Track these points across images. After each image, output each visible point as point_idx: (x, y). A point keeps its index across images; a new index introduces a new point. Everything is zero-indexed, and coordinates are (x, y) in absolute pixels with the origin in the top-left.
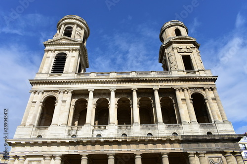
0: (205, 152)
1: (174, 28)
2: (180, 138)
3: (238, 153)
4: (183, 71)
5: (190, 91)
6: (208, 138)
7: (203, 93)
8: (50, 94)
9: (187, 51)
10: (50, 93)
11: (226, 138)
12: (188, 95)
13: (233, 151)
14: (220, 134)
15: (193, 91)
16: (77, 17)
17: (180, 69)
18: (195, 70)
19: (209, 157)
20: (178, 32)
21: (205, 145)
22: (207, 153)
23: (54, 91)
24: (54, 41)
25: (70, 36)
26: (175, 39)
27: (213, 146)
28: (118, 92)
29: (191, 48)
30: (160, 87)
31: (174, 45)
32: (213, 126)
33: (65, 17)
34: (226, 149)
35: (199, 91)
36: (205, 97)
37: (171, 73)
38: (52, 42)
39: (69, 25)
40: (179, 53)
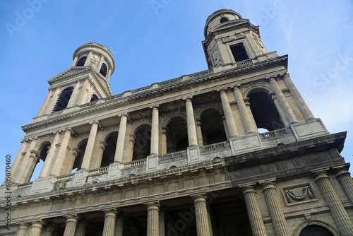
0: (274, 179)
1: (219, 18)
2: (223, 164)
3: (341, 169)
4: (232, 64)
5: (244, 90)
7: (267, 86)
8: (45, 140)
9: (237, 38)
10: (45, 138)
12: (241, 96)
13: (331, 168)
15: (250, 88)
17: (226, 62)
18: (251, 58)
19: (284, 189)
21: (274, 168)
22: (279, 181)
23: (50, 135)
26: (220, 27)
27: (290, 166)
29: (243, 32)
30: (194, 94)
31: (218, 36)
32: (287, 133)
34: (315, 167)
35: (259, 86)
36: (270, 92)
39: (84, 55)
40: (225, 43)
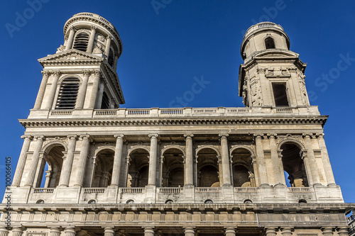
0: (292, 227)
1: (264, 35)
2: (255, 208)
3: (344, 229)
4: (272, 108)
5: (279, 140)
6: (298, 208)
7: (301, 142)
8: (55, 141)
9: (281, 75)
10: (55, 139)
11: (328, 208)
12: (273, 145)
13: (336, 227)
14: (318, 202)
15: (285, 140)
16: (96, 16)
17: (266, 104)
18: (292, 106)
20: (270, 43)
21: (294, 218)
23: (61, 137)
24: (56, 57)
25: (85, 51)
26: (262, 55)
28: (162, 140)
29: (289, 69)
30: (230, 132)
31: (261, 66)
32: (310, 192)
33: (75, 17)
34: (326, 223)
35: (294, 139)
36: (303, 149)
37: (250, 111)
38: (52, 59)
39: (83, 31)
40: (267, 78)
